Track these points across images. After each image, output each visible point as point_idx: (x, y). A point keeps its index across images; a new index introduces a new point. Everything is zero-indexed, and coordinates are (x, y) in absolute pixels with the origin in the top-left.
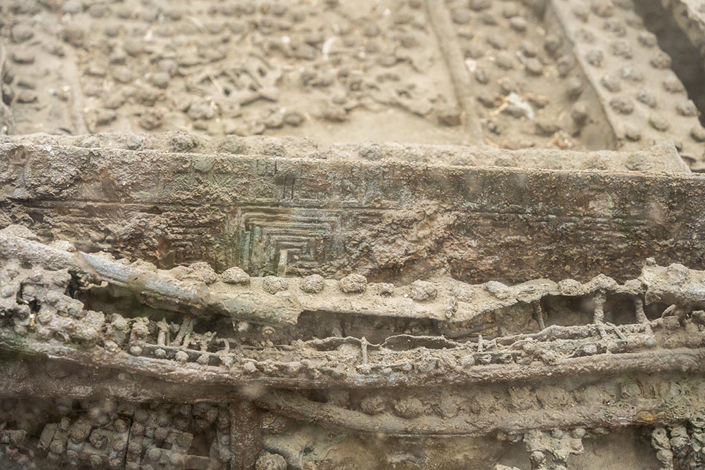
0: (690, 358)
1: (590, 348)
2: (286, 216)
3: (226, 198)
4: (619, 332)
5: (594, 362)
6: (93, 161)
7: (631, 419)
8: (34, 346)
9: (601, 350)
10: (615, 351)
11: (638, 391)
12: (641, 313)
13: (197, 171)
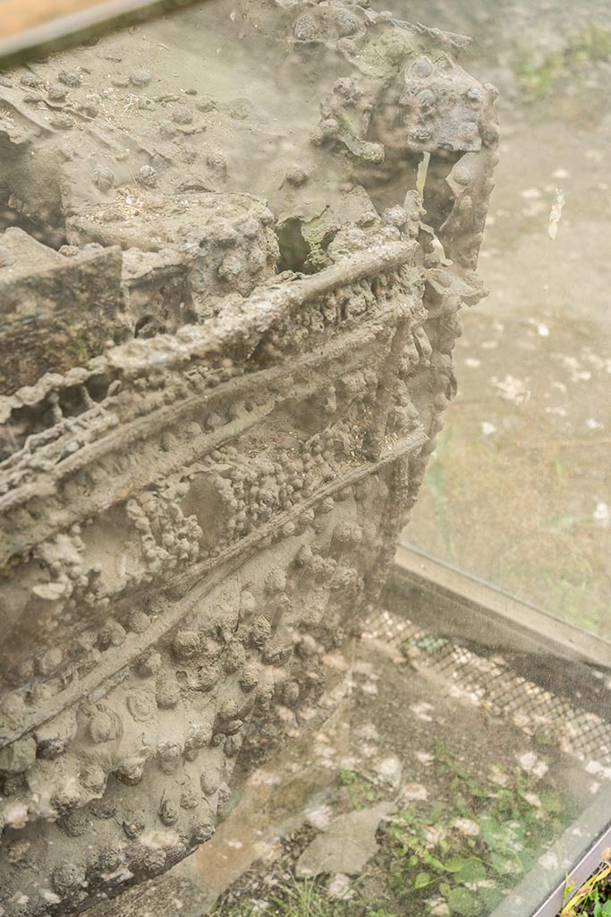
0: (147, 425)
1: (72, 446)
4: (82, 423)
5: (81, 457)
7: (111, 501)
9: (81, 445)
10: (91, 442)
11: (104, 473)
12: (88, 399)
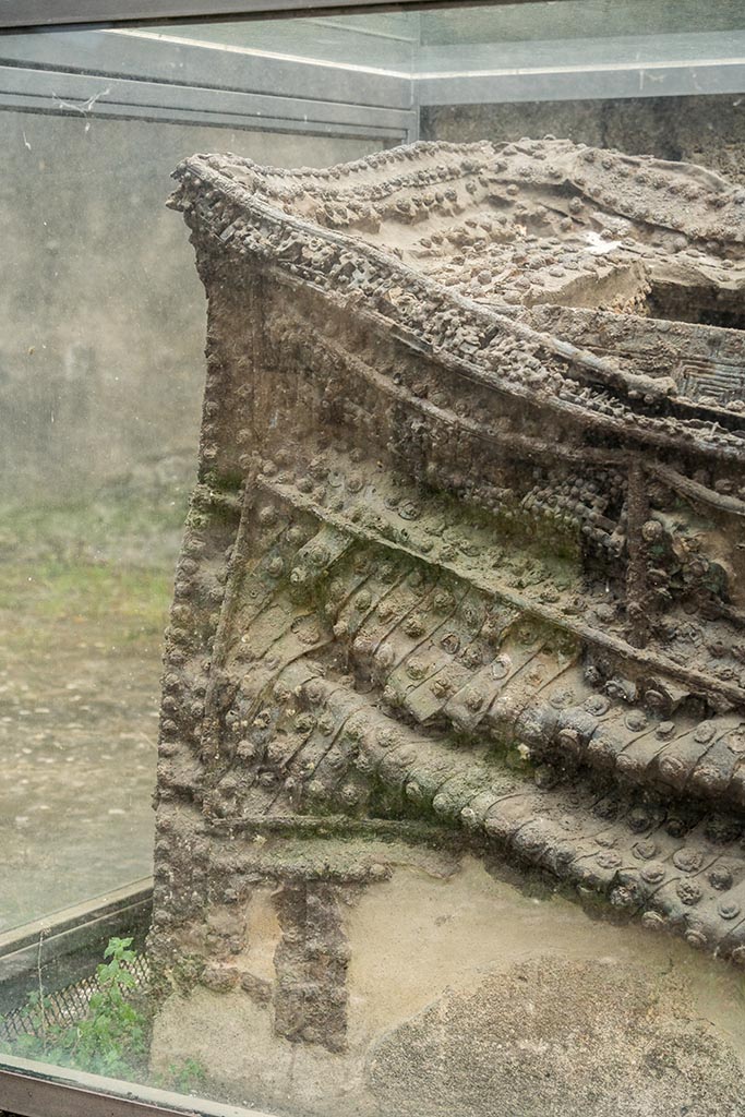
2: (711, 370)
3: (674, 351)
6: (598, 319)
8: (505, 384)
13: (659, 330)
